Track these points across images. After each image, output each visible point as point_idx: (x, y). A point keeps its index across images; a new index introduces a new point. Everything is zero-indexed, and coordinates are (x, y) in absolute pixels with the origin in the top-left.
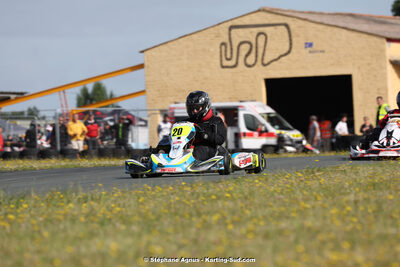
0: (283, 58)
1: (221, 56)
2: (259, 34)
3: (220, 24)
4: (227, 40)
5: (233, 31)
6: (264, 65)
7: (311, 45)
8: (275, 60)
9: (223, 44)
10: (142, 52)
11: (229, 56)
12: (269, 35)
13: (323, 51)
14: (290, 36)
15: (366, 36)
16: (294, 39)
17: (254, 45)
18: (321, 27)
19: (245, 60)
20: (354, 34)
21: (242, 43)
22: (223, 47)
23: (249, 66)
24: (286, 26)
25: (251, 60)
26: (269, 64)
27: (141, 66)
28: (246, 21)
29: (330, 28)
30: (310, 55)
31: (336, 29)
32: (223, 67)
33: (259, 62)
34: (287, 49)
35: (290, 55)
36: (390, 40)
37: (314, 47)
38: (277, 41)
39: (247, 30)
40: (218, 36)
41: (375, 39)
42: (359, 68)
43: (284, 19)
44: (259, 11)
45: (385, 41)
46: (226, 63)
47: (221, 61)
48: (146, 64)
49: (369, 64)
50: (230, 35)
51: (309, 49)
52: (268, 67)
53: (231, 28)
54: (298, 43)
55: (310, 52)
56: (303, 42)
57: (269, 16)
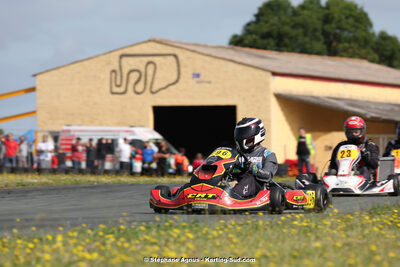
0: (171, 87)
1: (111, 83)
2: (149, 63)
3: (111, 52)
4: (117, 68)
5: (124, 59)
6: (153, 93)
7: (198, 76)
8: (164, 88)
9: (114, 71)
10: (35, 76)
11: (118, 83)
12: (158, 64)
13: (209, 82)
14: (178, 65)
15: (251, 69)
16: (182, 70)
17: (143, 74)
18: (208, 59)
19: (134, 88)
20: (241, 67)
21: (131, 71)
22: (114, 74)
23: (138, 93)
24: (175, 56)
25: (140, 87)
26: (157, 92)
27: (33, 89)
28: (136, 50)
29: (217, 61)
30: (198, 85)
31: (222, 62)
32: (113, 93)
33: (148, 90)
34: (174, 78)
35: (178, 85)
36: (275, 74)
37: (202, 78)
38: (166, 70)
39: (137, 59)
40: (109, 63)
41: (261, 72)
42: (244, 99)
43: (173, 50)
44: (150, 41)
45: (269, 74)
46: (115, 89)
47: (111, 88)
48: (38, 87)
49: (253, 96)
50: (120, 62)
51: (197, 79)
52: (157, 95)
53: (122, 56)
54: (186, 73)
55: (198, 82)
56: (190, 72)
57: (159, 46)
